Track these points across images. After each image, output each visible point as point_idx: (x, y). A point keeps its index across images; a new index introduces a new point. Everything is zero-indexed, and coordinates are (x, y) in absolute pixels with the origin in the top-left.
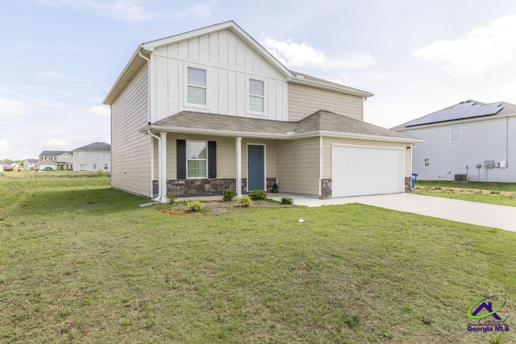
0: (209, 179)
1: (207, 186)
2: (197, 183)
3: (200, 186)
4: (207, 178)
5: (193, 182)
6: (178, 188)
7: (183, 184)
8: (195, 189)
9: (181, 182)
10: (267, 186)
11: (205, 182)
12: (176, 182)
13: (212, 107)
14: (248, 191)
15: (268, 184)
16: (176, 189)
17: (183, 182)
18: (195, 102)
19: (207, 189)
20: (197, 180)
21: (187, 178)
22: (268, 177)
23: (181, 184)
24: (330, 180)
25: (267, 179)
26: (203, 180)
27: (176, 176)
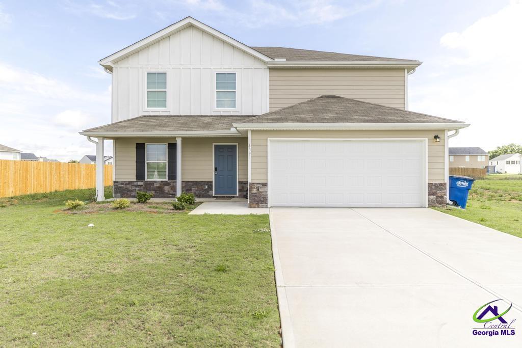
0: (169, 181)
1: (166, 188)
2: (156, 185)
3: (159, 187)
4: (167, 180)
5: (152, 183)
6: (137, 189)
7: (142, 185)
8: (153, 190)
9: (140, 183)
10: (240, 190)
11: (165, 184)
12: (135, 184)
13: (172, 108)
14: (214, 195)
15: (241, 188)
16: (135, 190)
17: (142, 184)
18: (155, 106)
19: (166, 191)
20: (156, 182)
21: (146, 180)
22: (240, 180)
23: (139, 185)
24: (265, 185)
25: (239, 182)
26: (161, 181)
27: (135, 178)
